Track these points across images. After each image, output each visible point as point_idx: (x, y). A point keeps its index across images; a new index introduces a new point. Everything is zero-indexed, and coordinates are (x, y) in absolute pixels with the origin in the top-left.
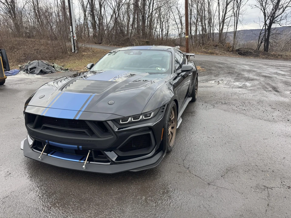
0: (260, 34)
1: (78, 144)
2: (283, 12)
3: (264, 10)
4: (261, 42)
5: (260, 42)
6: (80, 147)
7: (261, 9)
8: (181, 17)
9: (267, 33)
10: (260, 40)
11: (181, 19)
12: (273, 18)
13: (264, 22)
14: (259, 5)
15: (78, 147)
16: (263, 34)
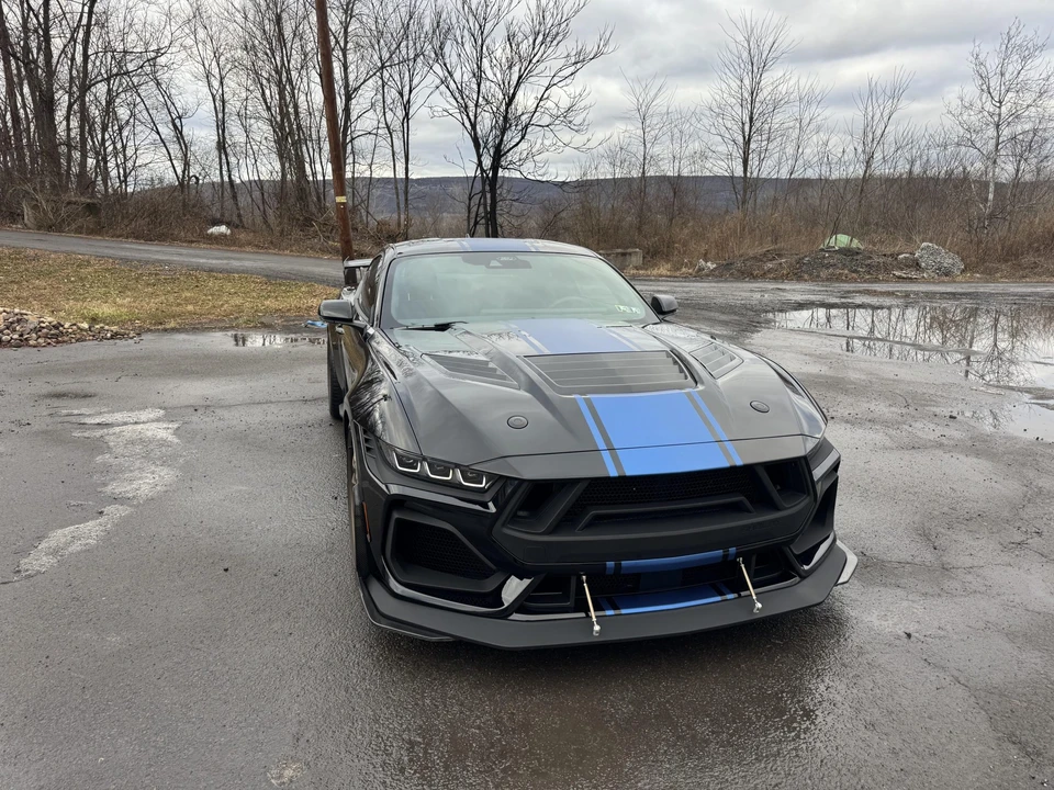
0: (470, 199)
1: (724, 546)
2: (523, 138)
3: (474, 126)
4: (476, 223)
5: (472, 224)
6: (733, 550)
7: (463, 124)
8: (180, 118)
9: (488, 196)
10: (473, 215)
11: (178, 124)
12: (498, 155)
13: (476, 161)
14: (455, 111)
15: (725, 556)
16: (476, 200)
